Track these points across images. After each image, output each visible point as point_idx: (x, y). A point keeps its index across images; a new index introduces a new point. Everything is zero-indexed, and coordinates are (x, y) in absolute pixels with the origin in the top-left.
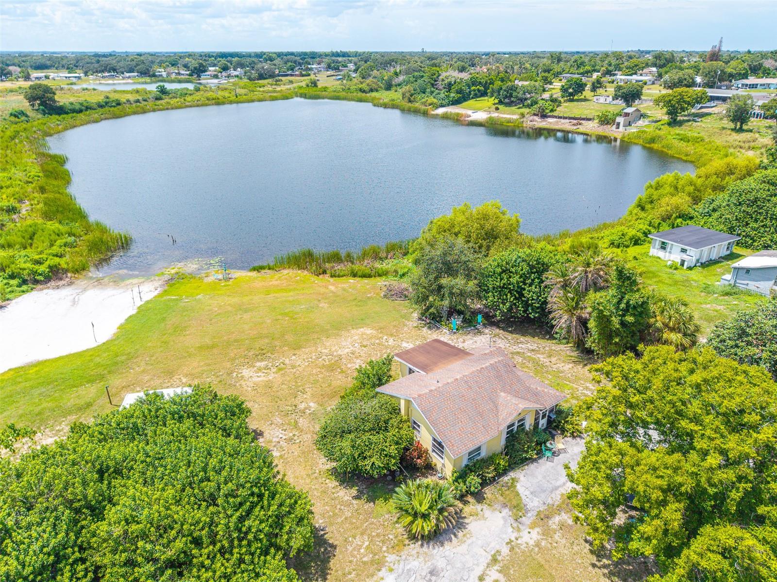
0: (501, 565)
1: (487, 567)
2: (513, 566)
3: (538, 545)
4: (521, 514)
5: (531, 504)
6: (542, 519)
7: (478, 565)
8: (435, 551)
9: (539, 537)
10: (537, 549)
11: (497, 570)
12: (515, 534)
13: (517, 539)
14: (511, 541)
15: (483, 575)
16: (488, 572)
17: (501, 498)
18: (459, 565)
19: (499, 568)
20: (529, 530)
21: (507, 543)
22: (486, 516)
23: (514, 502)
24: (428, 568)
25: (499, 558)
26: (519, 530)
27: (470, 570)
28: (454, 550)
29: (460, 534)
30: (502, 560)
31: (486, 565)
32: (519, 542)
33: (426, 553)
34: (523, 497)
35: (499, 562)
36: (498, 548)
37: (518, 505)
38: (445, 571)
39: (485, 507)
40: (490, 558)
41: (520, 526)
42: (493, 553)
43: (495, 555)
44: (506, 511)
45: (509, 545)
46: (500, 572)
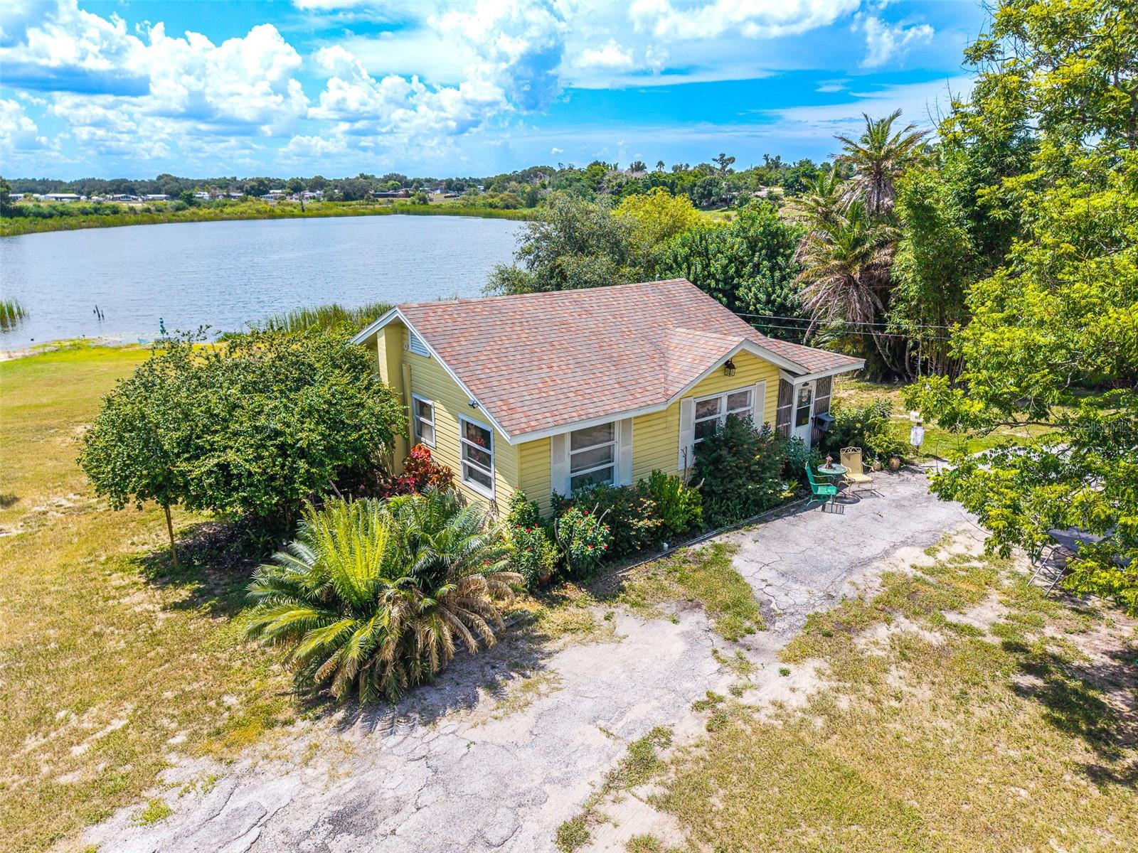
0: (671, 776)
1: (607, 788)
2: (722, 780)
3: (821, 706)
4: (748, 624)
5: (782, 598)
6: (829, 635)
7: (565, 782)
8: (392, 740)
9: (824, 685)
10: (819, 722)
11: (651, 800)
12: (731, 679)
13: (737, 692)
14: (713, 700)
15: (580, 821)
16: (607, 808)
17: (680, 589)
18: (478, 784)
19: (660, 791)
20: (784, 666)
21: (698, 707)
22: (620, 631)
23: (725, 596)
24: (336, 799)
25: (664, 755)
26: (743, 667)
27: (527, 801)
28: (477, 735)
29: (514, 685)
30: (675, 762)
31: (600, 781)
32: (748, 699)
33: (349, 750)
34: (756, 585)
35: (663, 768)
36: (659, 719)
37: (737, 603)
38: (410, 808)
39: (620, 609)
40: (624, 753)
41: (746, 654)
42: (636, 738)
43: (644, 743)
44: (694, 621)
45: (708, 712)
46: (663, 804)
